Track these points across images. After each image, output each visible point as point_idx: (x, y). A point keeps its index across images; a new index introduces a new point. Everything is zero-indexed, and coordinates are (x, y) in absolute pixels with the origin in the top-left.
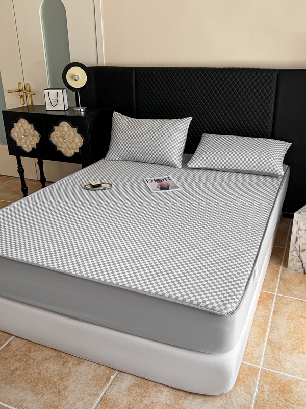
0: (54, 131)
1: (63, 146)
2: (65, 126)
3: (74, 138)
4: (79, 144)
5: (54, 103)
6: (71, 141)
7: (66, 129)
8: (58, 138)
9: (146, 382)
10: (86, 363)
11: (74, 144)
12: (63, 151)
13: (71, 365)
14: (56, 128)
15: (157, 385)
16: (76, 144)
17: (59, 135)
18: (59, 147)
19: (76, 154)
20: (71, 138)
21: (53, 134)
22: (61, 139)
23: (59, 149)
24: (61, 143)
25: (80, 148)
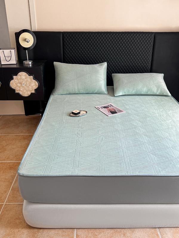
0: (13, 79)
1: (21, 89)
2: (23, 75)
3: (30, 83)
4: (34, 87)
5: (8, 59)
6: (28, 85)
7: (23, 77)
8: (16, 84)
11: (30, 87)
12: (21, 93)
14: (14, 77)
16: (32, 87)
17: (17, 82)
18: (17, 90)
19: (32, 94)
20: (28, 83)
21: (12, 82)
22: (19, 85)
23: (17, 92)
24: (20, 87)
25: (35, 90)
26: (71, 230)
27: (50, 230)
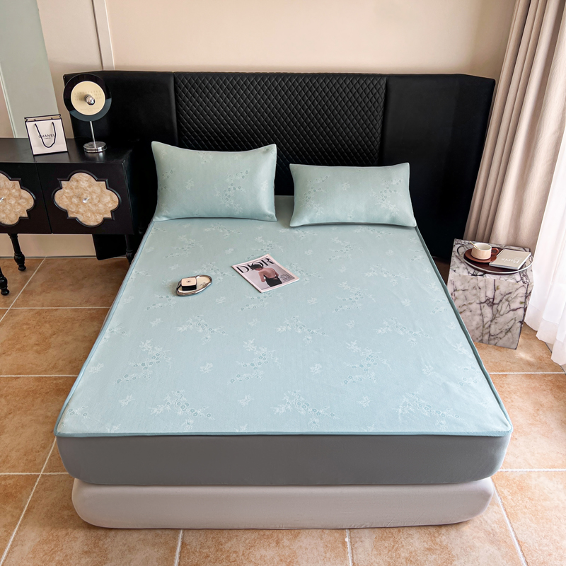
0: (61, 188)
1: (80, 210)
2: (82, 179)
3: (100, 197)
4: (110, 205)
5: (49, 142)
6: (96, 201)
7: (84, 184)
8: (70, 198)
9: (387, 530)
10: (304, 533)
11: (100, 205)
12: (81, 219)
13: (288, 542)
14: (64, 183)
15: (401, 529)
16: (105, 205)
17: (71, 194)
18: (73, 212)
19: (105, 220)
20: (95, 197)
21: (60, 193)
22: (75, 200)
23: (71, 215)
24: (77, 206)
25: (112, 212)
26: (173, 531)
27: (130, 532)
